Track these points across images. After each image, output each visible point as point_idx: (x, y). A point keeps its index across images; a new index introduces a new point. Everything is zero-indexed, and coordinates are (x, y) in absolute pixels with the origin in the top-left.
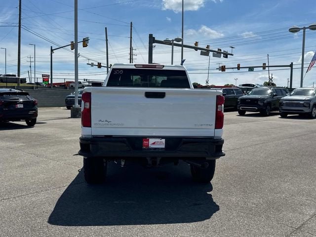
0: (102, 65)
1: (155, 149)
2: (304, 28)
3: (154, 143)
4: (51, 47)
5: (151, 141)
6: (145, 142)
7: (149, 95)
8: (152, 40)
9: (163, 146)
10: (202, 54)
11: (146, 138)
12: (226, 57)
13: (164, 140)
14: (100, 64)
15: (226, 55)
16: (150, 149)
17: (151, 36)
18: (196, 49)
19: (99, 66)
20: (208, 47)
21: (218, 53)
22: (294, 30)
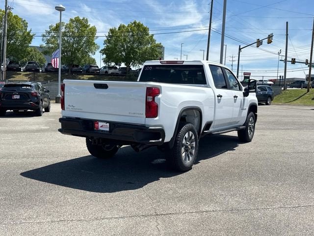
0: (296, 61)
1: (102, 131)
3: (102, 126)
4: (240, 46)
5: (100, 124)
6: (96, 125)
7: (97, 86)
9: (108, 130)
11: (97, 121)
13: (108, 124)
14: (295, 59)
16: (99, 131)
19: (293, 61)
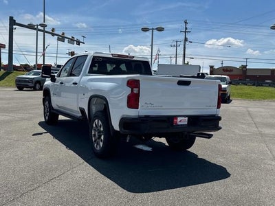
1: (181, 125)
2: (153, 29)
3: (180, 121)
6: (175, 120)
8: (12, 22)
9: (186, 123)
10: (59, 39)
11: (176, 117)
12: (79, 45)
13: (187, 118)
15: (78, 43)
16: (178, 125)
17: (11, 18)
18: (53, 35)
20: (63, 34)
21: (72, 40)
22: (145, 30)
